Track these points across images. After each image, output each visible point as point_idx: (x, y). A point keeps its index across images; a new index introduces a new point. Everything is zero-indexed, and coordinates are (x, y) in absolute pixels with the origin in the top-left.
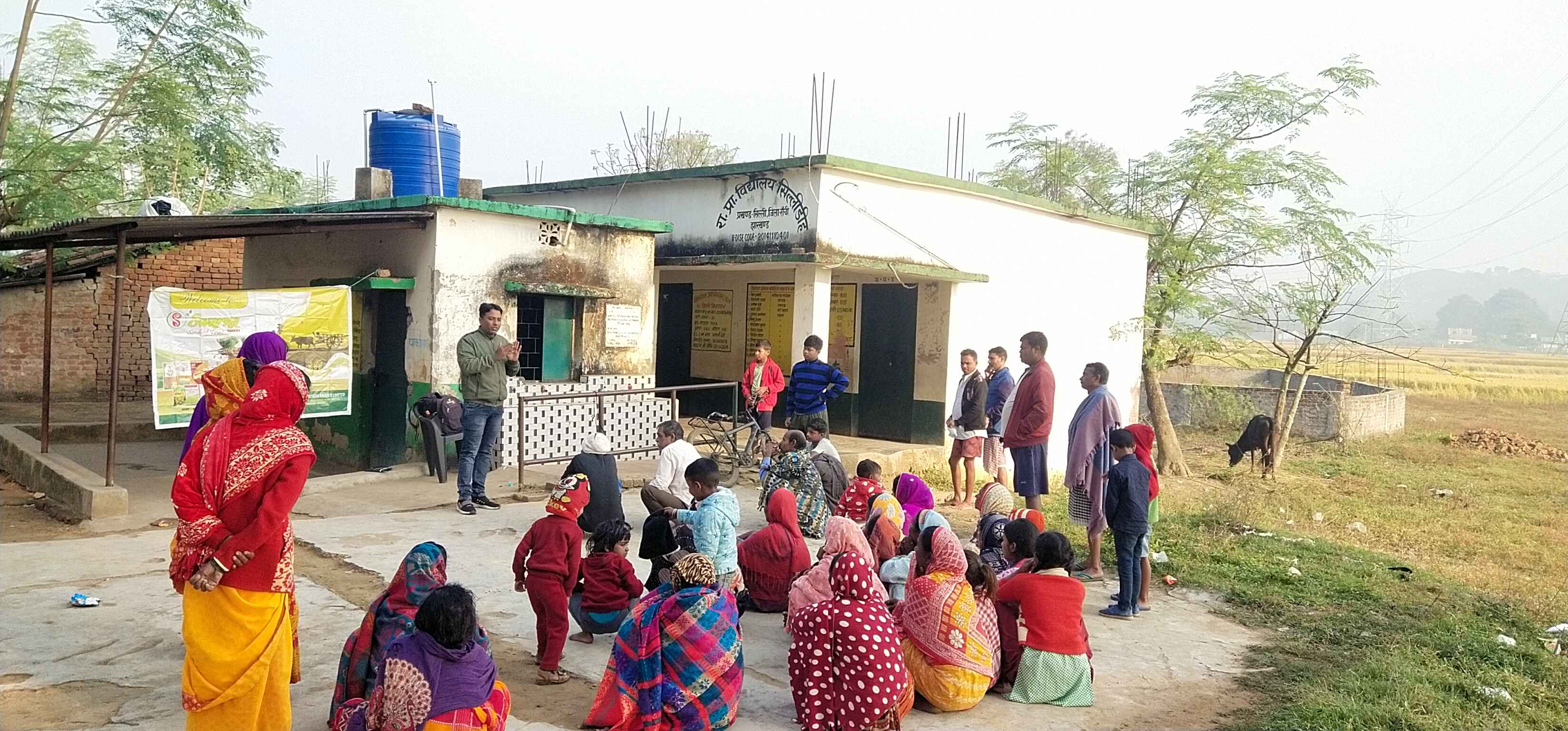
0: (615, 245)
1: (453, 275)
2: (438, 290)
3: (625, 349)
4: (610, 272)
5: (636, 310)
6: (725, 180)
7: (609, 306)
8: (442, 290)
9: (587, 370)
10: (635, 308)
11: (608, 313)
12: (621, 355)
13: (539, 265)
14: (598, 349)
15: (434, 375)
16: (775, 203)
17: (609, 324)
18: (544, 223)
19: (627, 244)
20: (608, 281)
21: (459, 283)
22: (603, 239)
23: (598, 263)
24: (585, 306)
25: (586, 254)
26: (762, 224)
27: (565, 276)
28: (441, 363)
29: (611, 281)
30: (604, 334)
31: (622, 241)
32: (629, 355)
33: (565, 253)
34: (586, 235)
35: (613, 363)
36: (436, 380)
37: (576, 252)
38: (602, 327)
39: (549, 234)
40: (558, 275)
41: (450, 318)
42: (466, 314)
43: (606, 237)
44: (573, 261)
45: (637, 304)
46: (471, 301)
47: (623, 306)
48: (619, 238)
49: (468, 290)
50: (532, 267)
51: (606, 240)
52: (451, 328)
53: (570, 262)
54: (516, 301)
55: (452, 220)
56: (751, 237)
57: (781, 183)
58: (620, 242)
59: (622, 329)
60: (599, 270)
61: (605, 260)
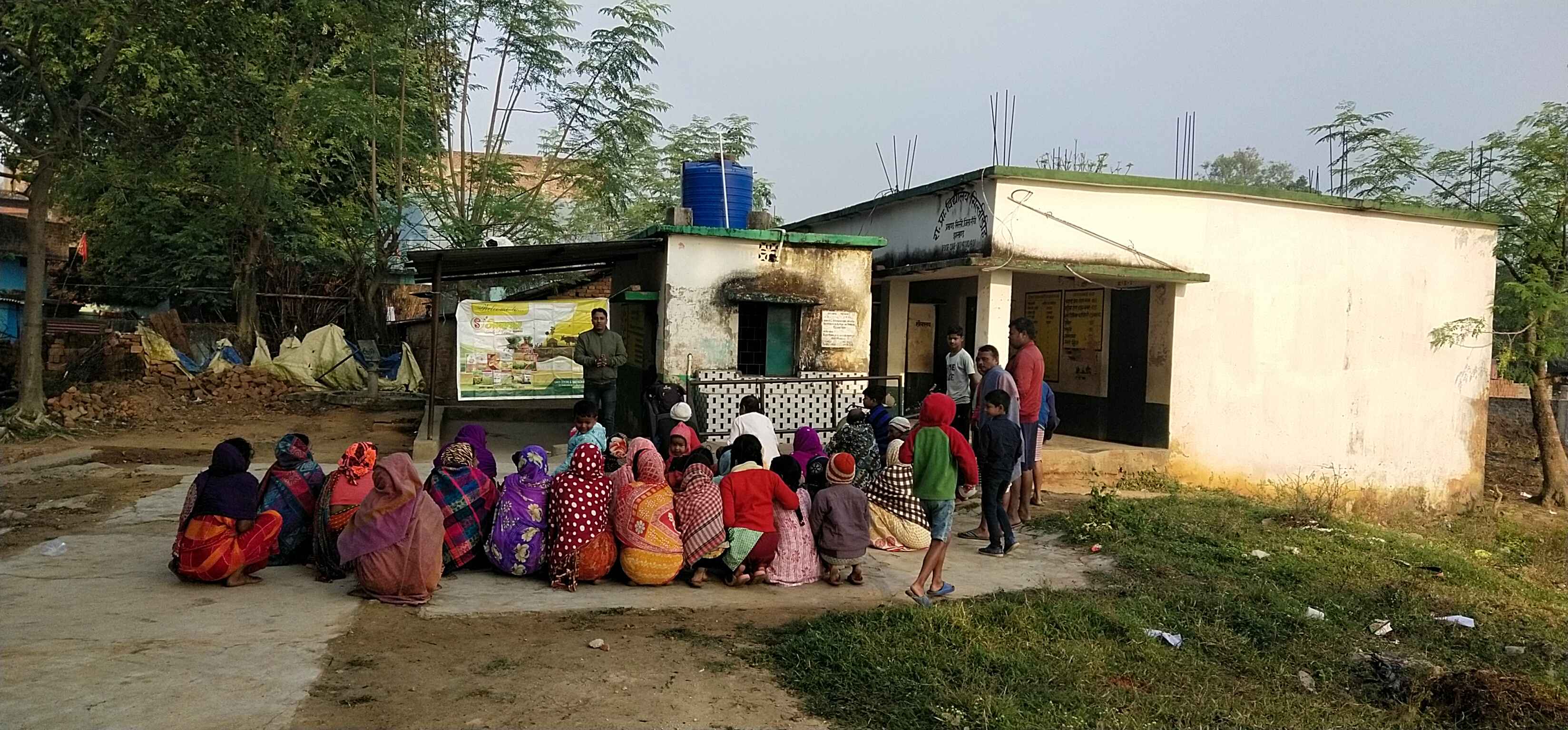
0: (831, 259)
1: (682, 288)
2: (669, 299)
3: (841, 350)
4: (827, 284)
5: (853, 316)
6: (940, 196)
7: (824, 313)
8: (672, 300)
9: (804, 367)
10: (851, 314)
11: (823, 319)
12: (837, 355)
13: (758, 278)
14: (814, 349)
15: (666, 368)
16: (968, 214)
17: (824, 328)
18: (764, 244)
19: (843, 258)
20: (824, 290)
21: (686, 294)
22: (820, 255)
23: (815, 275)
24: (802, 312)
25: (802, 268)
26: (960, 234)
27: (783, 286)
28: (671, 358)
29: (828, 291)
30: (820, 335)
31: (839, 255)
32: (845, 355)
33: (783, 268)
34: (803, 252)
35: (830, 361)
36: (668, 372)
37: (793, 266)
38: (817, 331)
39: (769, 252)
40: (775, 286)
41: (679, 321)
42: (693, 319)
43: (823, 253)
44: (791, 274)
45: (854, 310)
46: (698, 309)
47: (839, 313)
48: (836, 253)
49: (694, 299)
50: (753, 280)
51: (822, 256)
52: (680, 330)
53: (788, 275)
54: (737, 308)
55: (681, 244)
56: (953, 246)
57: (973, 196)
58: (836, 257)
59: (838, 332)
60: (815, 281)
61: (822, 272)
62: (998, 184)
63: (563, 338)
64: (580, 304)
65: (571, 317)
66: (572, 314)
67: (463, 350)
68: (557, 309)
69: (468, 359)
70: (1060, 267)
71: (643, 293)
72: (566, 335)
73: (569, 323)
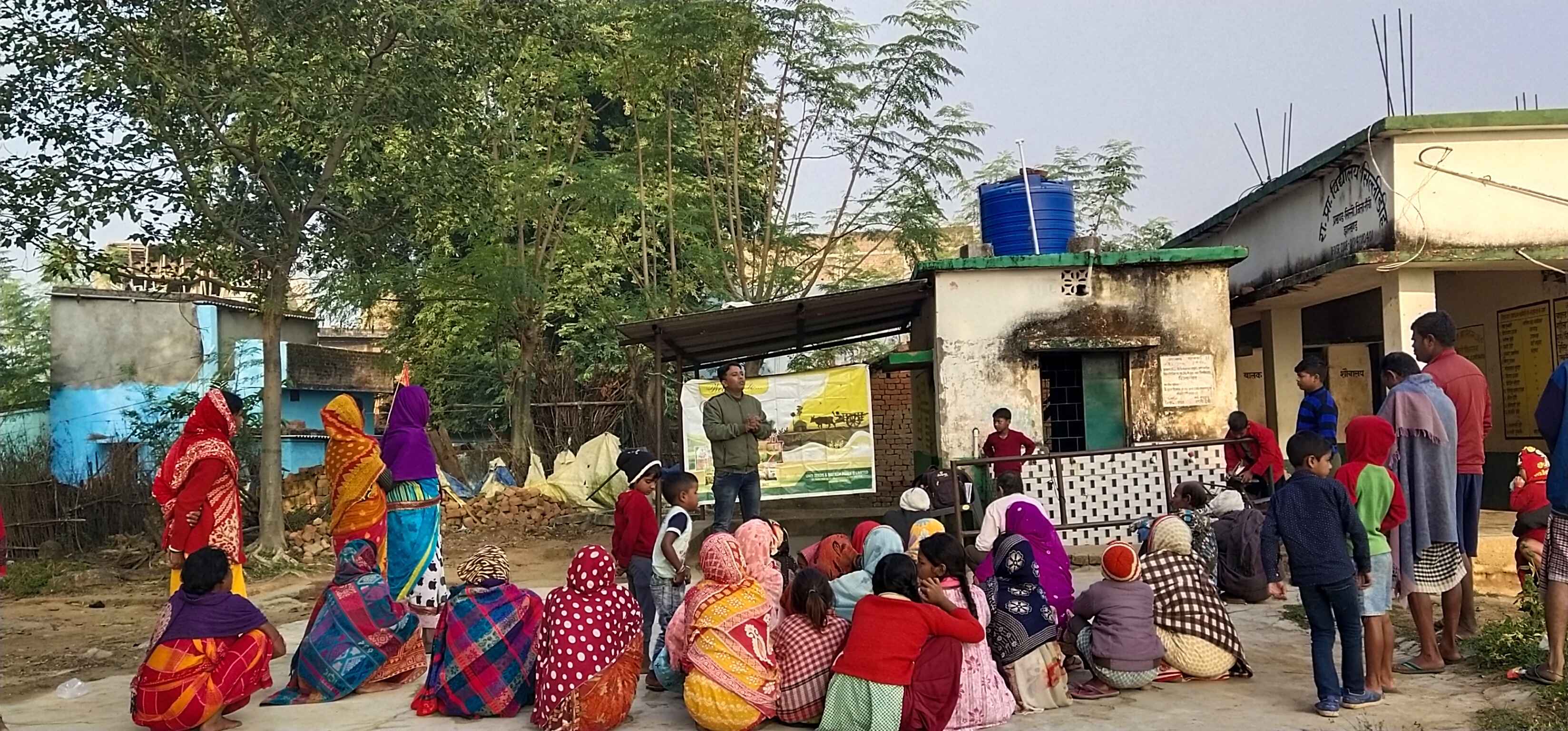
0: (1167, 284)
1: (958, 342)
2: (942, 358)
3: (1193, 409)
4: (1164, 318)
5: (1207, 361)
6: (1322, 178)
7: (1164, 359)
8: (946, 358)
9: (1139, 436)
10: (1204, 357)
11: (1162, 367)
12: (1188, 416)
13: (1063, 318)
14: (1153, 410)
15: (944, 448)
16: (1360, 196)
17: (1164, 379)
18: (1068, 272)
19: (1185, 281)
20: (1161, 328)
21: (965, 349)
22: (1149, 279)
23: (1145, 308)
24: (1131, 360)
25: (1126, 299)
26: (1352, 226)
27: (1099, 328)
28: (951, 436)
29: (1166, 328)
30: (1159, 392)
31: (1178, 278)
32: (1199, 416)
33: (1098, 302)
34: (1125, 278)
35: (1177, 426)
36: (947, 454)
37: (1112, 298)
38: (1155, 382)
39: (1075, 283)
40: (1088, 328)
41: (957, 387)
42: (977, 381)
43: (1154, 276)
44: (1110, 309)
45: (1208, 352)
46: (982, 367)
47: (1186, 356)
48: (1172, 277)
49: (977, 355)
50: (1055, 322)
51: (1154, 280)
52: (960, 397)
53: (1105, 311)
54: (1037, 362)
55: (953, 284)
56: (1345, 245)
57: (1364, 169)
58: (1175, 280)
59: (1185, 384)
60: (1146, 317)
61: (1155, 303)
62: (1395, 146)
63: (813, 420)
64: (831, 375)
65: (822, 392)
66: (823, 388)
67: (692, 444)
68: (802, 383)
69: (699, 452)
70: (1510, 255)
71: (912, 354)
72: (817, 416)
73: (820, 400)
